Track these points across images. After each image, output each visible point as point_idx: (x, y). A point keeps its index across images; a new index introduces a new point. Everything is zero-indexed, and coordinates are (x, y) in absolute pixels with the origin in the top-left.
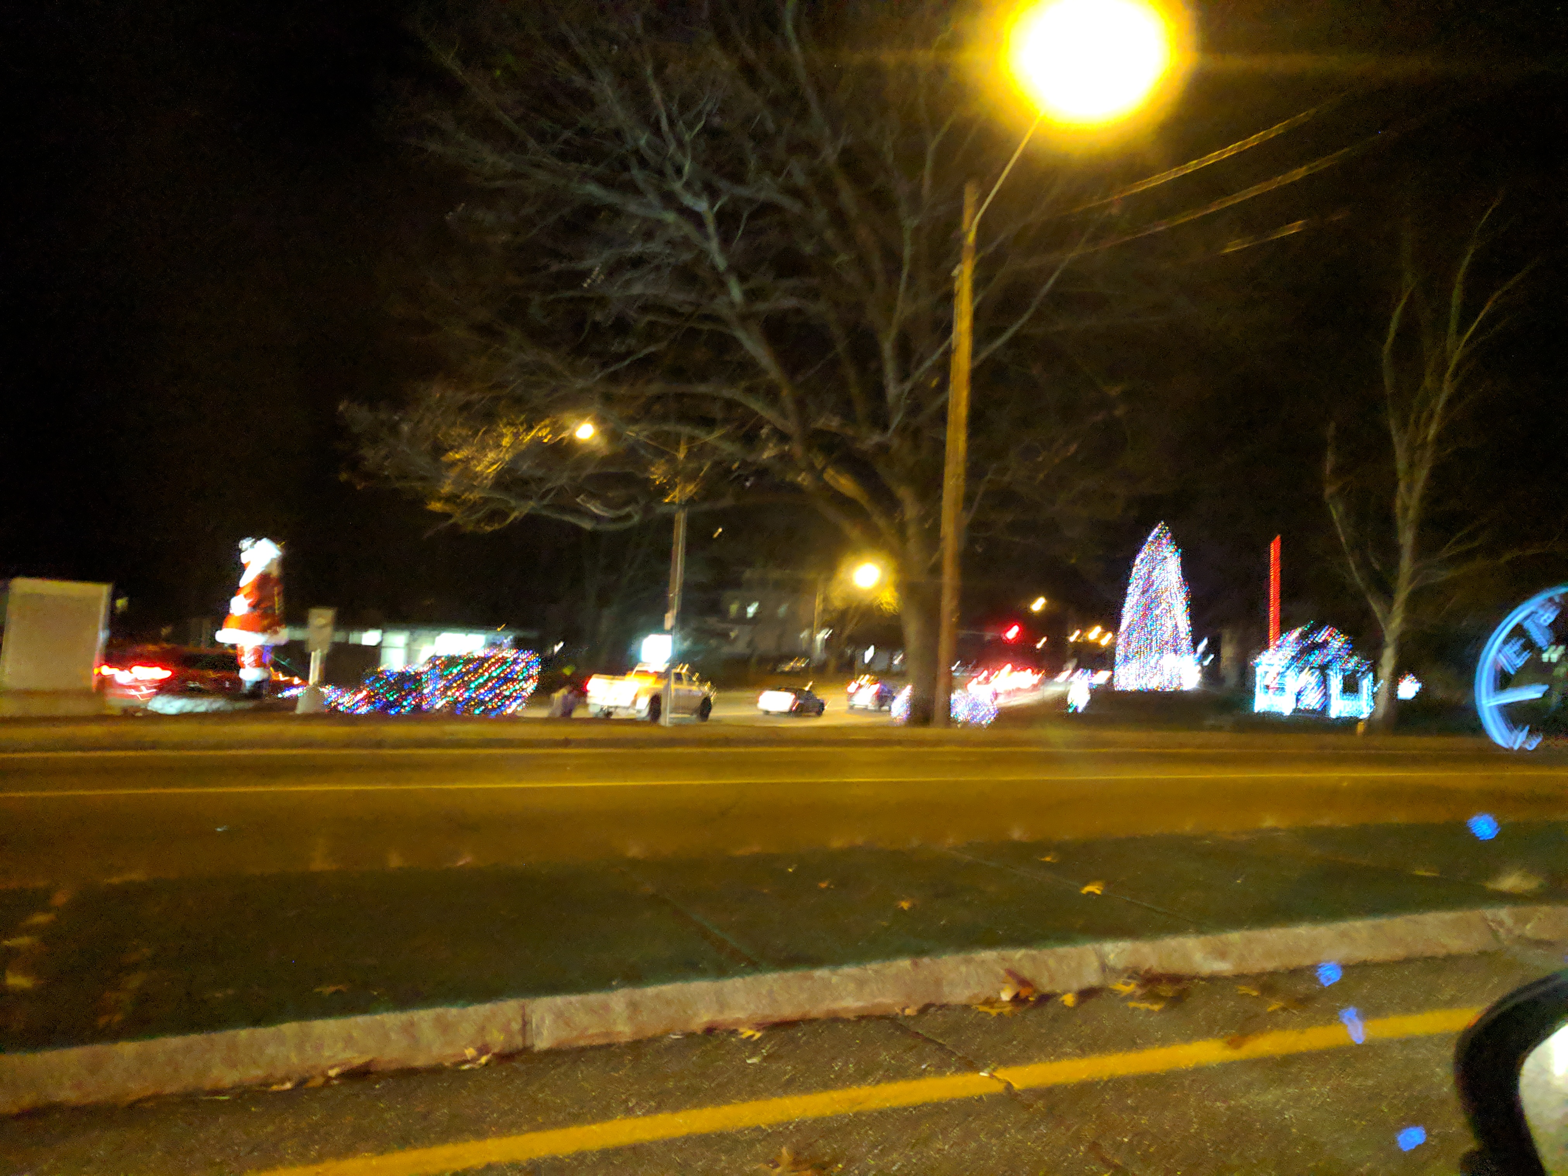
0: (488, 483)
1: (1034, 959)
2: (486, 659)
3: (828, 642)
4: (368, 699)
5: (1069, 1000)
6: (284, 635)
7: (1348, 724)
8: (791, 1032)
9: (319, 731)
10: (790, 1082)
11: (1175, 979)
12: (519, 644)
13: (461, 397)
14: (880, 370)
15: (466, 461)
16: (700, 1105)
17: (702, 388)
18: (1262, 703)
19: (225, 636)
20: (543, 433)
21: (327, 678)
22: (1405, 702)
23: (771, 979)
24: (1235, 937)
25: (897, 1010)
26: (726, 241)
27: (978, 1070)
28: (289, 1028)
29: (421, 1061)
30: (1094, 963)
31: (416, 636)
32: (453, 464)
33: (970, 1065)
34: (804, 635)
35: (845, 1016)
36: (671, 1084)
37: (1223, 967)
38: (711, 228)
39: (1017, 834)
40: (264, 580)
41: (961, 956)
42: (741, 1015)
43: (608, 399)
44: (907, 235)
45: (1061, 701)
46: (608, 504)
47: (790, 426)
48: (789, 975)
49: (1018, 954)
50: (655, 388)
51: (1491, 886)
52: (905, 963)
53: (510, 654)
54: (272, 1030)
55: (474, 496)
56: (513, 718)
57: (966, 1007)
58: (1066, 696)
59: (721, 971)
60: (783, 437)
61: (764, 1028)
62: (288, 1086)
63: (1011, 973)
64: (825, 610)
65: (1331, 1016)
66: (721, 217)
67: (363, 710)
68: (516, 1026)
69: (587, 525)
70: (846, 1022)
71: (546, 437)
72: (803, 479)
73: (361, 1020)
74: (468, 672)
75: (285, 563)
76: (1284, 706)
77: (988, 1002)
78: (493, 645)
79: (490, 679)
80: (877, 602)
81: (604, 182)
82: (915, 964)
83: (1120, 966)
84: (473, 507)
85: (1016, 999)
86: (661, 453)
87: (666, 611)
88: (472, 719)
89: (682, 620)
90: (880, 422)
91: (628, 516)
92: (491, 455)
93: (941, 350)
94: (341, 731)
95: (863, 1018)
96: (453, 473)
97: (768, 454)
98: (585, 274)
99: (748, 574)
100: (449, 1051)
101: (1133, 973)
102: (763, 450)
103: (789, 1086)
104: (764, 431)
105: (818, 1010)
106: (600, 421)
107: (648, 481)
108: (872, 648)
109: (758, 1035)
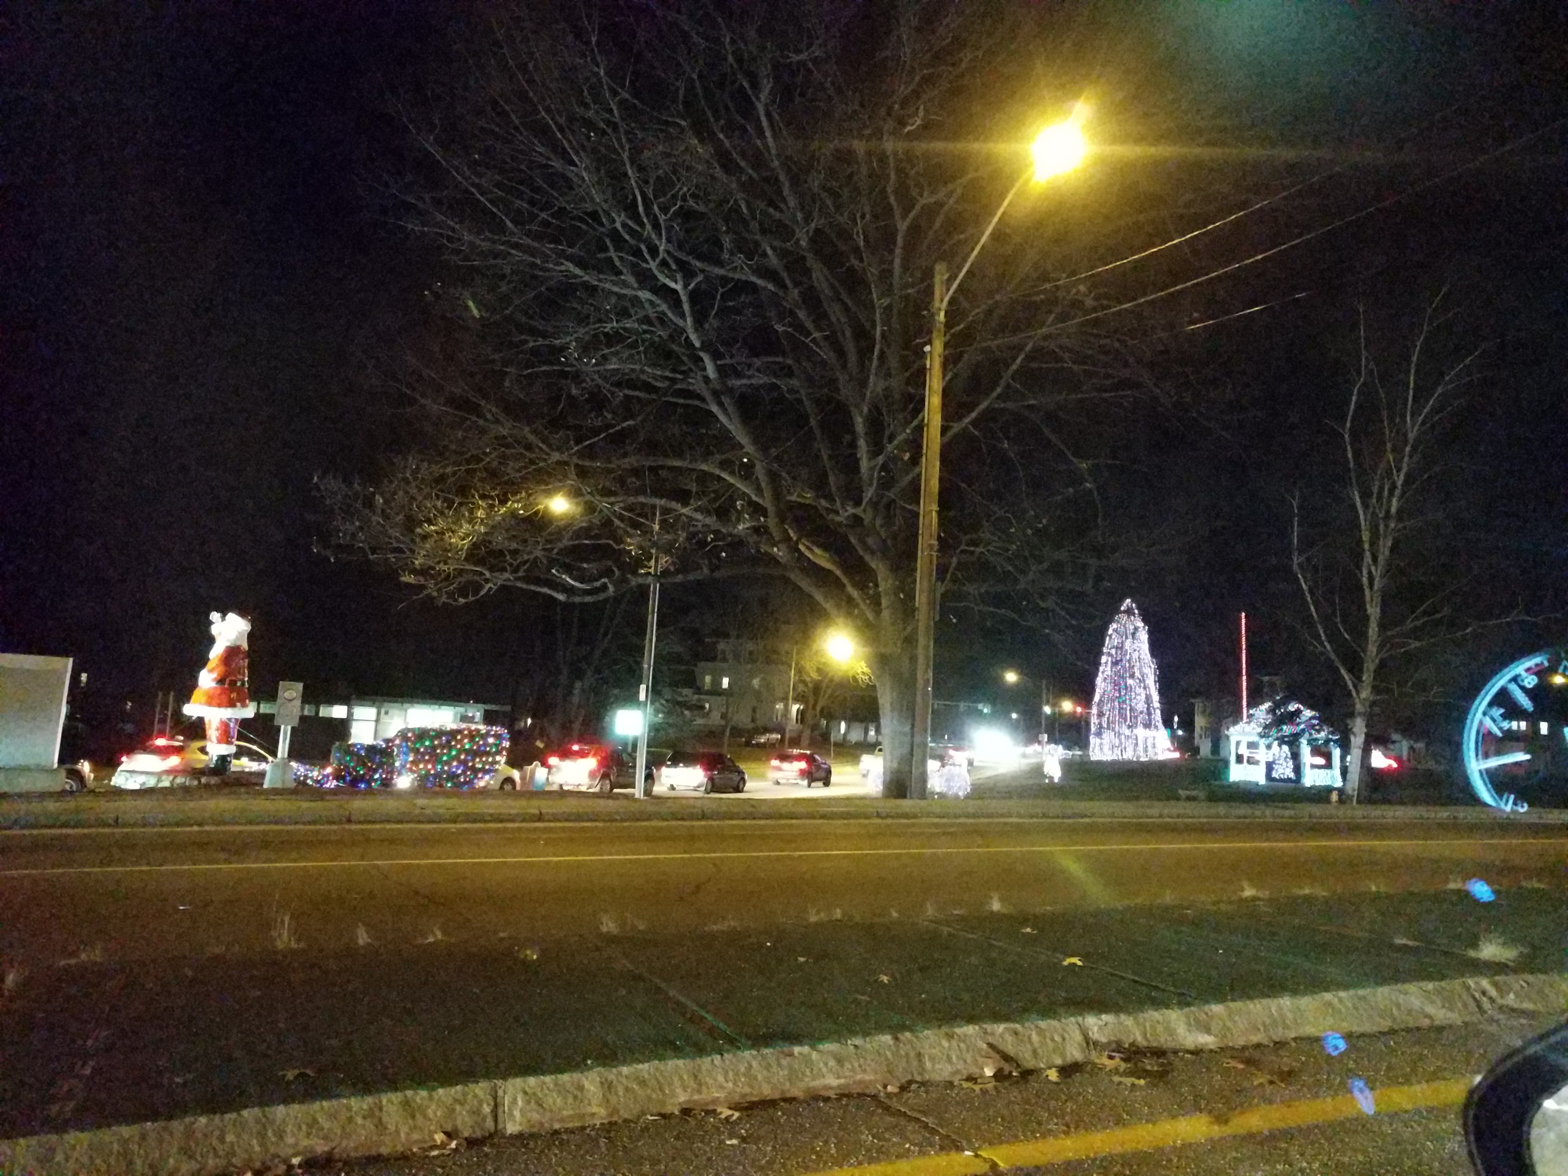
0: (462, 554)
1: (1016, 1033)
2: (453, 734)
3: (801, 714)
4: (337, 773)
5: (1052, 1075)
6: (250, 710)
7: (1321, 795)
8: (771, 1111)
10: (769, 1165)
11: (1159, 1053)
12: (489, 718)
13: (437, 470)
14: (853, 445)
15: (441, 533)
17: (677, 463)
18: (1236, 774)
19: (191, 710)
20: (518, 505)
21: (295, 753)
22: (1376, 772)
23: (750, 1058)
24: (1217, 1008)
25: (878, 1087)
26: (700, 321)
27: (960, 1149)
28: (251, 1114)
29: (387, 1148)
30: (1077, 1037)
31: (385, 710)
32: (425, 537)
33: (954, 1144)
34: (779, 706)
35: (825, 1093)
37: (1207, 1040)
38: (686, 306)
39: (996, 906)
40: (232, 653)
41: (944, 1029)
42: (719, 1095)
43: (582, 473)
44: (878, 315)
46: (580, 576)
47: (765, 498)
48: (767, 1051)
49: (1000, 1028)
50: (632, 461)
51: (1472, 953)
52: (887, 1039)
53: (482, 727)
54: (232, 1116)
55: (445, 569)
56: (484, 792)
57: (950, 1084)
58: (1041, 767)
59: (701, 1050)
60: (757, 510)
61: (742, 1108)
63: (993, 1048)
64: (799, 683)
66: (694, 297)
67: (332, 784)
68: (487, 1108)
69: (561, 597)
70: (827, 1099)
71: (519, 510)
72: (779, 551)
73: (327, 1104)
74: (440, 745)
76: (1255, 775)
77: (971, 1079)
78: (464, 719)
79: (463, 751)
80: (851, 673)
81: (580, 263)
82: (896, 1039)
83: (1104, 1040)
84: (447, 579)
85: (999, 1076)
86: (636, 525)
87: (639, 683)
88: (444, 793)
89: (655, 692)
90: (854, 494)
91: (604, 587)
92: (466, 527)
93: (914, 424)
94: (309, 806)
95: (844, 1095)
96: (428, 545)
97: (743, 526)
98: (562, 349)
99: (721, 646)
100: (418, 1137)
101: (1116, 1048)
102: (738, 522)
103: (769, 1168)
104: (739, 504)
105: (798, 1089)
106: (575, 494)
107: (623, 552)
108: (845, 723)
109: (736, 1115)
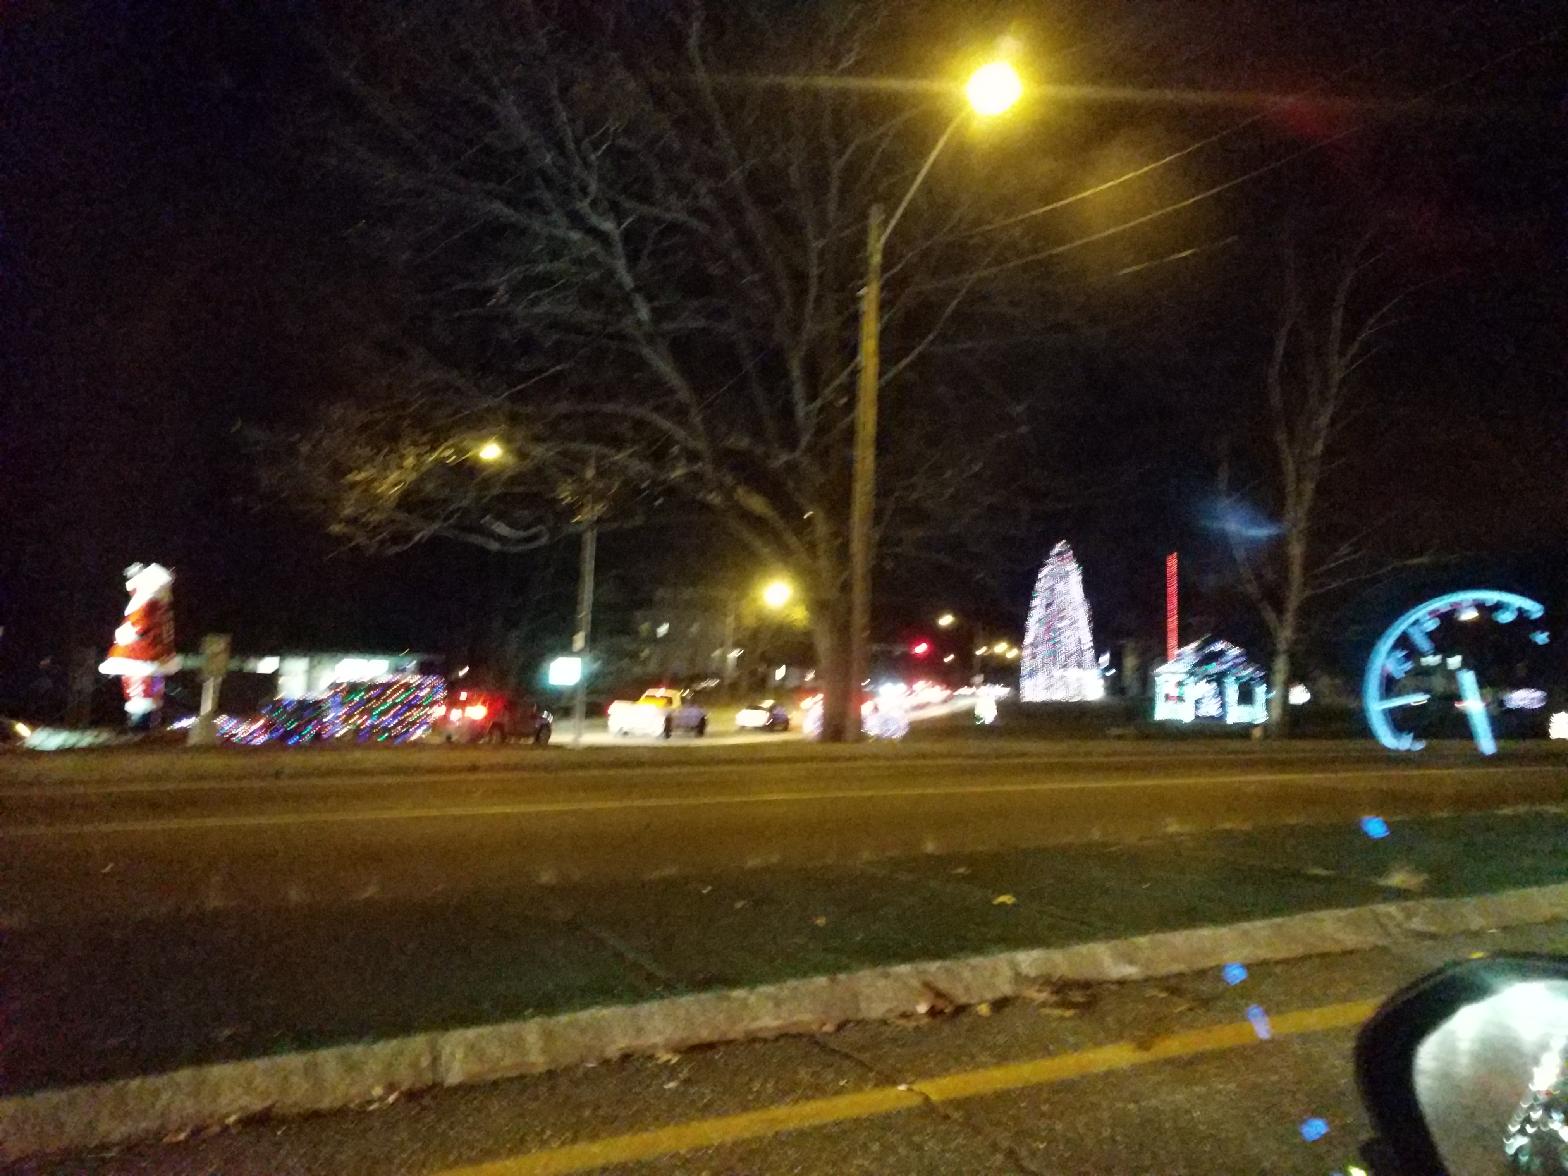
0: (391, 504)
1: (947, 970)
2: (389, 685)
3: (740, 659)
4: (266, 728)
5: (984, 1009)
6: (175, 664)
7: (1244, 731)
8: (709, 1054)
9: (214, 763)
10: (707, 1107)
11: (1086, 985)
12: (424, 669)
13: (363, 416)
14: (789, 390)
15: (370, 482)
16: (616, 1133)
17: (610, 407)
18: (1163, 712)
19: (109, 667)
20: (447, 454)
21: (221, 708)
22: (1295, 707)
23: (688, 1003)
24: (1143, 941)
25: (814, 1027)
26: (633, 259)
27: (895, 1083)
28: (184, 1075)
29: (326, 1103)
30: (1007, 972)
31: (315, 662)
32: (353, 485)
33: (888, 1080)
34: (717, 653)
35: (760, 1035)
36: (587, 1113)
37: (1130, 971)
38: (619, 248)
39: (930, 847)
40: (152, 608)
41: (879, 970)
42: (658, 1039)
43: (514, 419)
44: (813, 257)
45: (970, 714)
46: (512, 525)
47: (700, 445)
48: (703, 996)
49: (933, 967)
50: (563, 407)
51: (1382, 882)
52: (821, 980)
53: (415, 679)
54: (165, 1079)
55: (375, 518)
56: (419, 745)
57: (884, 1022)
58: (974, 710)
59: (637, 996)
60: (693, 456)
61: (680, 1052)
62: (182, 1136)
63: (927, 985)
64: (737, 629)
65: (1236, 1014)
66: (628, 237)
67: (260, 740)
68: (425, 1062)
69: (494, 546)
70: (765, 1041)
71: (449, 457)
72: (714, 498)
73: (262, 1064)
74: (369, 700)
75: (175, 588)
76: (1185, 714)
77: (904, 1015)
78: (398, 670)
79: (394, 705)
80: (789, 620)
81: (508, 202)
82: (833, 981)
83: (1033, 973)
84: (376, 529)
85: (933, 1012)
86: (568, 472)
87: (574, 633)
88: (376, 746)
89: (592, 640)
90: (790, 441)
91: (535, 537)
92: (394, 476)
93: (849, 369)
94: (238, 763)
95: (783, 1036)
96: (356, 493)
97: (678, 472)
98: (490, 292)
99: (660, 593)
100: (353, 1091)
101: (1046, 981)
102: (673, 468)
103: (707, 1110)
104: (675, 449)
105: (737, 1032)
106: (506, 440)
107: (555, 501)
108: (784, 667)
109: (675, 1060)
